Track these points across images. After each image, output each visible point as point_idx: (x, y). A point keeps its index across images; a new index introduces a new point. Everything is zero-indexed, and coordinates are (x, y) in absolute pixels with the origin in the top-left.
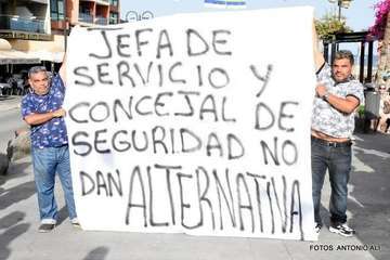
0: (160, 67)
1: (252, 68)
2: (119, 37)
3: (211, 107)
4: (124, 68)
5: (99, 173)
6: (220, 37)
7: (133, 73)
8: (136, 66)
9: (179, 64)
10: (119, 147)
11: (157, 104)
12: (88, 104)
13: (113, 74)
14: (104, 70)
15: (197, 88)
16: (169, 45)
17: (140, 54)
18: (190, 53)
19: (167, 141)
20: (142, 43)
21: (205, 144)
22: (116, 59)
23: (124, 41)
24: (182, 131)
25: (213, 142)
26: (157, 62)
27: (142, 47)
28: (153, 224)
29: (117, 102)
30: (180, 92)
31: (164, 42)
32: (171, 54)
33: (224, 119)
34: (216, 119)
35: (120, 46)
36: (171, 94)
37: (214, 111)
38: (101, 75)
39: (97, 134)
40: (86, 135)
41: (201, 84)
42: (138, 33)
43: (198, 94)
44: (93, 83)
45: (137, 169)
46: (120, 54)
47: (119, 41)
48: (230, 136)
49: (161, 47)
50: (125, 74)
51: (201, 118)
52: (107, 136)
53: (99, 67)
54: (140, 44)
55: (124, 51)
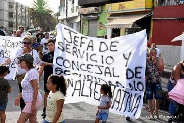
0: (87, 54)
2: (75, 37)
3: (109, 72)
4: (75, 50)
6: (113, 44)
7: (77, 52)
8: (79, 50)
9: (94, 54)
13: (71, 50)
15: (102, 65)
16: (92, 46)
17: (81, 46)
18: (100, 50)
20: (83, 43)
23: (76, 39)
26: (86, 51)
28: (82, 95)
29: (73, 62)
30: (96, 65)
31: (91, 45)
32: (92, 50)
33: (114, 76)
34: (111, 76)
35: (75, 41)
36: (92, 65)
37: (110, 73)
38: (67, 48)
41: (103, 62)
42: (82, 38)
43: (103, 66)
44: (64, 50)
46: (74, 43)
47: (75, 39)
49: (89, 46)
50: (75, 52)
51: (105, 75)
54: (82, 42)
55: (75, 43)
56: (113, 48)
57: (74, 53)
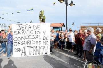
0: (29, 31)
1: (43, 31)
2: (22, 26)
4: (23, 31)
5: (18, 49)
6: (38, 26)
7: (24, 32)
9: (32, 31)
10: (22, 44)
11: (29, 37)
12: (17, 38)
13: (21, 33)
14: (19, 32)
15: (35, 34)
16: (30, 28)
18: (34, 29)
19: (30, 43)
21: (36, 43)
22: (22, 30)
23: (23, 27)
24: (32, 41)
25: (37, 42)
26: (28, 30)
27: (26, 28)
28: (26, 55)
29: (22, 37)
31: (30, 27)
35: (22, 28)
36: (31, 35)
37: (38, 38)
38: (19, 33)
39: (18, 42)
40: (16, 43)
41: (36, 33)
42: (25, 25)
44: (17, 34)
45: (24, 47)
48: (40, 41)
49: (29, 28)
51: (36, 39)
52: (20, 43)
53: (18, 31)
54: (26, 27)
55: (23, 28)
56: (39, 28)
57: (23, 33)
